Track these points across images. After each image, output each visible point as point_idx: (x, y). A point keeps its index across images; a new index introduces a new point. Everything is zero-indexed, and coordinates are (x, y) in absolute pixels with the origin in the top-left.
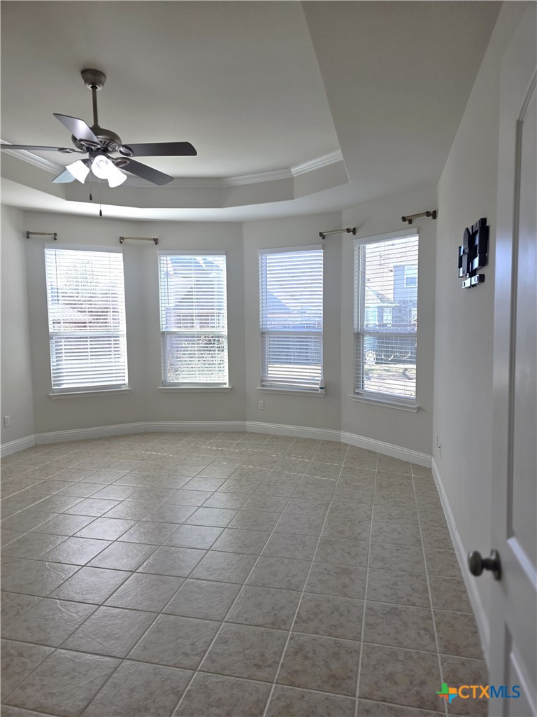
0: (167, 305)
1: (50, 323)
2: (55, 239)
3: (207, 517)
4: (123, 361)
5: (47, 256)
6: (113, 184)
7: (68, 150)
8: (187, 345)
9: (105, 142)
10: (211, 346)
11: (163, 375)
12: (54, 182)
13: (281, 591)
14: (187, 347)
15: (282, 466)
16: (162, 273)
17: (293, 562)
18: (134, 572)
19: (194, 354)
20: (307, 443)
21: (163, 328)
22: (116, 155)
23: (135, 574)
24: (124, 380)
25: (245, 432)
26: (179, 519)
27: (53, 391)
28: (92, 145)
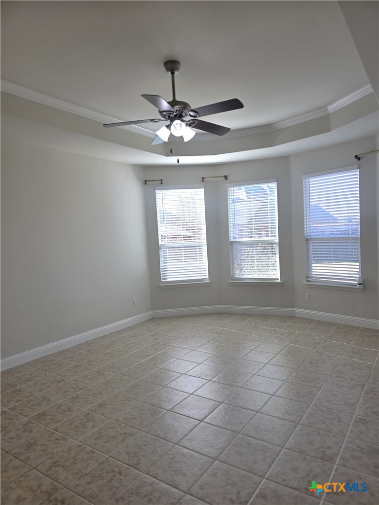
0: (234, 222)
1: (160, 238)
2: (162, 183)
3: (259, 384)
4: (205, 262)
5: (157, 195)
6: (186, 139)
7: (156, 120)
8: (249, 251)
9: (180, 110)
10: (266, 250)
11: (232, 272)
12: (152, 144)
13: (315, 460)
14: (249, 252)
15: (324, 347)
16: (231, 200)
17: (328, 435)
18: (201, 421)
19: (254, 257)
20: (347, 329)
21: (231, 239)
22: (188, 118)
23: (202, 423)
24: (206, 276)
25: (295, 317)
26: (238, 382)
27: (162, 283)
28: (171, 114)
